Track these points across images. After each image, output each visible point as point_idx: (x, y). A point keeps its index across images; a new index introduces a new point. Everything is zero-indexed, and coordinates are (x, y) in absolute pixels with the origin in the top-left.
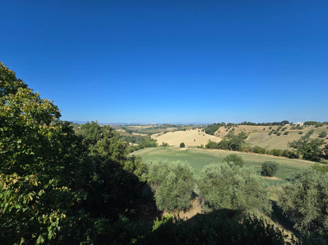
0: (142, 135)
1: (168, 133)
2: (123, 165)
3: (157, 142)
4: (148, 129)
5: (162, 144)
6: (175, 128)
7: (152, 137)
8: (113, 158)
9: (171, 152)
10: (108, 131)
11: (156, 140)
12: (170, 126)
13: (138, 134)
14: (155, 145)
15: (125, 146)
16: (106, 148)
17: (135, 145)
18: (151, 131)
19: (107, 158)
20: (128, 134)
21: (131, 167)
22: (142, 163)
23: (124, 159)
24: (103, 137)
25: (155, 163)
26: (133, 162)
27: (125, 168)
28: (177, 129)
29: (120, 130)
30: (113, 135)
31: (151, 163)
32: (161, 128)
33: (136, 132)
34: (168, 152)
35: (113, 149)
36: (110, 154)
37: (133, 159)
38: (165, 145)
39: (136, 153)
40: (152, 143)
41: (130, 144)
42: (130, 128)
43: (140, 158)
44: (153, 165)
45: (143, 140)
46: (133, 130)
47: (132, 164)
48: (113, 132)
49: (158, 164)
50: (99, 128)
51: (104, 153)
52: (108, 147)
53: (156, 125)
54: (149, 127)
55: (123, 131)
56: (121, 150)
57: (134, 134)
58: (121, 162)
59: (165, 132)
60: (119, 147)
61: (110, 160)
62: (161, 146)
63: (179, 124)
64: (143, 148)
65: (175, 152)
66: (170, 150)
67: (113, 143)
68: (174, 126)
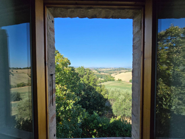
0: (106, 74)
1: (121, 73)
2: (96, 89)
3: (115, 78)
4: (110, 70)
5: (118, 80)
6: (126, 70)
7: (112, 75)
8: (91, 84)
9: (123, 85)
10: (89, 71)
11: (114, 77)
12: (123, 69)
13: (104, 73)
14: (113, 80)
15: (96, 79)
16: (88, 80)
17: (102, 79)
18: (111, 72)
19: (88, 84)
20: (98, 73)
21: (100, 90)
22: (105, 89)
23: (96, 86)
24: (86, 74)
25: (113, 89)
26: (101, 88)
27: (96, 90)
28: (128, 71)
29: (94, 71)
30: (91, 73)
31: (110, 89)
32: (117, 70)
33: (103, 72)
34: (121, 84)
35: (91, 80)
36: (89, 83)
37: (101, 86)
38: (120, 80)
39: (102, 84)
40: (112, 79)
41: (100, 79)
42: (99, 70)
43: (104, 86)
44: (111, 90)
45: (107, 76)
46: (101, 71)
47: (100, 88)
48: (91, 71)
49: (114, 90)
50: (84, 70)
51: (87, 82)
52: (88, 79)
53: (115, 68)
54: (110, 69)
55: (96, 71)
56: (95, 81)
57: (102, 73)
58: (95, 87)
59: (120, 73)
60: (94, 80)
61: (90, 86)
62: (118, 81)
63: (129, 68)
64: (106, 81)
65: (126, 85)
66: (123, 84)
67: (91, 77)
68: (126, 69)
